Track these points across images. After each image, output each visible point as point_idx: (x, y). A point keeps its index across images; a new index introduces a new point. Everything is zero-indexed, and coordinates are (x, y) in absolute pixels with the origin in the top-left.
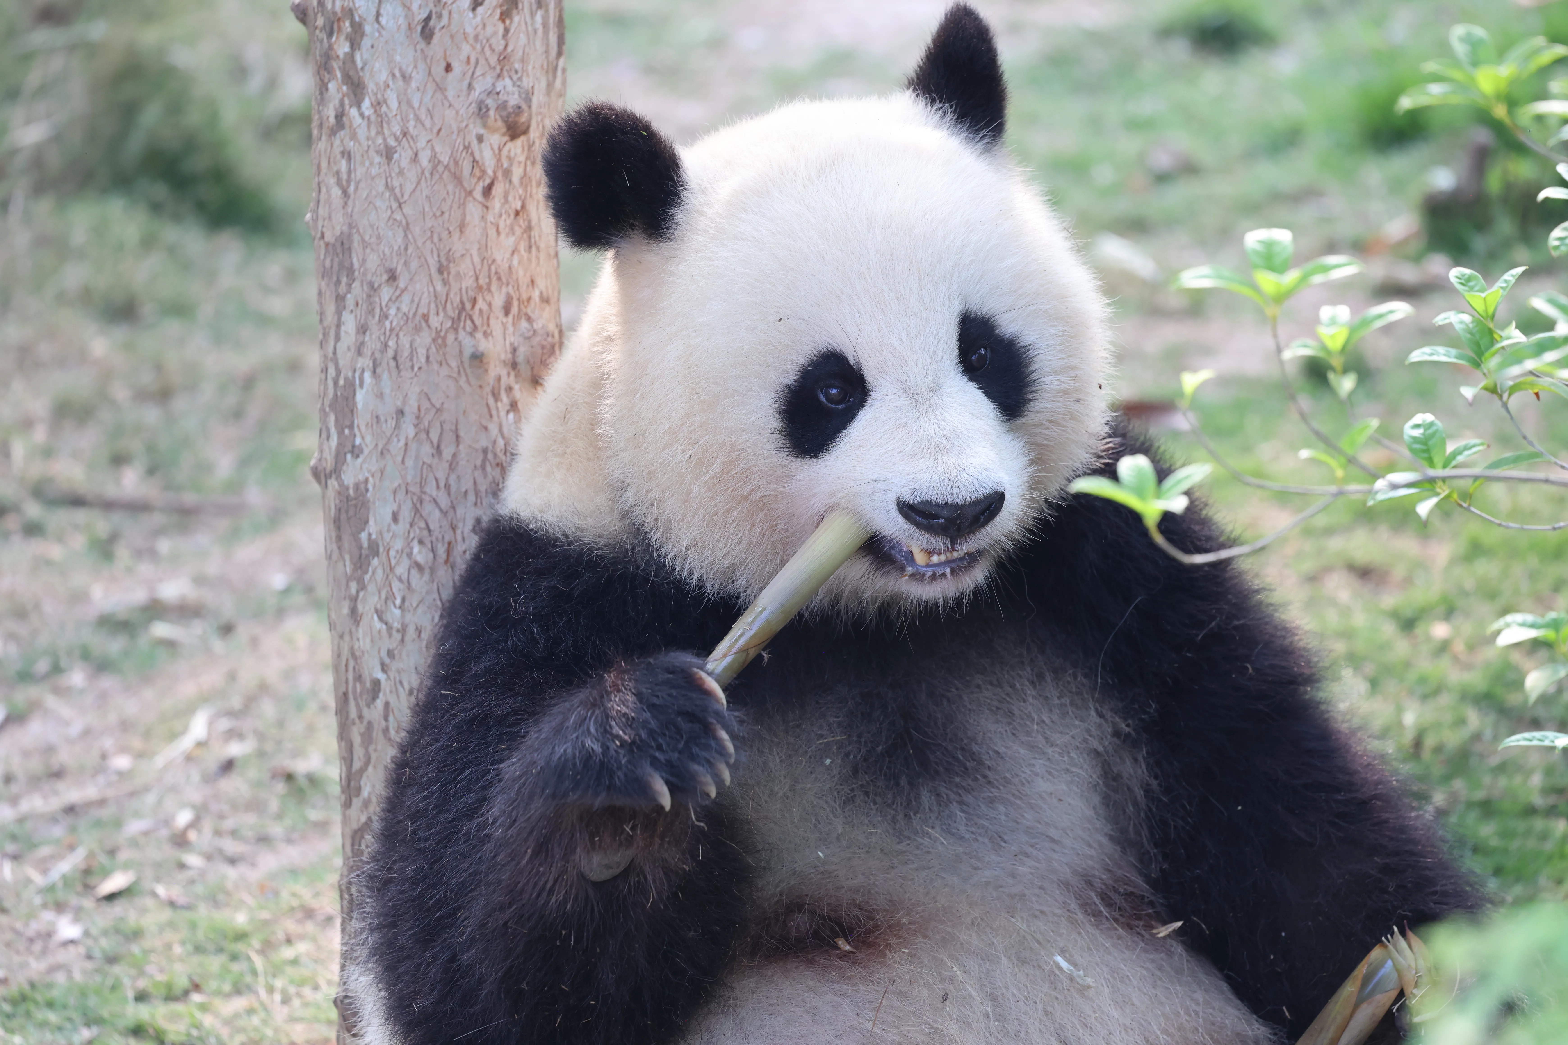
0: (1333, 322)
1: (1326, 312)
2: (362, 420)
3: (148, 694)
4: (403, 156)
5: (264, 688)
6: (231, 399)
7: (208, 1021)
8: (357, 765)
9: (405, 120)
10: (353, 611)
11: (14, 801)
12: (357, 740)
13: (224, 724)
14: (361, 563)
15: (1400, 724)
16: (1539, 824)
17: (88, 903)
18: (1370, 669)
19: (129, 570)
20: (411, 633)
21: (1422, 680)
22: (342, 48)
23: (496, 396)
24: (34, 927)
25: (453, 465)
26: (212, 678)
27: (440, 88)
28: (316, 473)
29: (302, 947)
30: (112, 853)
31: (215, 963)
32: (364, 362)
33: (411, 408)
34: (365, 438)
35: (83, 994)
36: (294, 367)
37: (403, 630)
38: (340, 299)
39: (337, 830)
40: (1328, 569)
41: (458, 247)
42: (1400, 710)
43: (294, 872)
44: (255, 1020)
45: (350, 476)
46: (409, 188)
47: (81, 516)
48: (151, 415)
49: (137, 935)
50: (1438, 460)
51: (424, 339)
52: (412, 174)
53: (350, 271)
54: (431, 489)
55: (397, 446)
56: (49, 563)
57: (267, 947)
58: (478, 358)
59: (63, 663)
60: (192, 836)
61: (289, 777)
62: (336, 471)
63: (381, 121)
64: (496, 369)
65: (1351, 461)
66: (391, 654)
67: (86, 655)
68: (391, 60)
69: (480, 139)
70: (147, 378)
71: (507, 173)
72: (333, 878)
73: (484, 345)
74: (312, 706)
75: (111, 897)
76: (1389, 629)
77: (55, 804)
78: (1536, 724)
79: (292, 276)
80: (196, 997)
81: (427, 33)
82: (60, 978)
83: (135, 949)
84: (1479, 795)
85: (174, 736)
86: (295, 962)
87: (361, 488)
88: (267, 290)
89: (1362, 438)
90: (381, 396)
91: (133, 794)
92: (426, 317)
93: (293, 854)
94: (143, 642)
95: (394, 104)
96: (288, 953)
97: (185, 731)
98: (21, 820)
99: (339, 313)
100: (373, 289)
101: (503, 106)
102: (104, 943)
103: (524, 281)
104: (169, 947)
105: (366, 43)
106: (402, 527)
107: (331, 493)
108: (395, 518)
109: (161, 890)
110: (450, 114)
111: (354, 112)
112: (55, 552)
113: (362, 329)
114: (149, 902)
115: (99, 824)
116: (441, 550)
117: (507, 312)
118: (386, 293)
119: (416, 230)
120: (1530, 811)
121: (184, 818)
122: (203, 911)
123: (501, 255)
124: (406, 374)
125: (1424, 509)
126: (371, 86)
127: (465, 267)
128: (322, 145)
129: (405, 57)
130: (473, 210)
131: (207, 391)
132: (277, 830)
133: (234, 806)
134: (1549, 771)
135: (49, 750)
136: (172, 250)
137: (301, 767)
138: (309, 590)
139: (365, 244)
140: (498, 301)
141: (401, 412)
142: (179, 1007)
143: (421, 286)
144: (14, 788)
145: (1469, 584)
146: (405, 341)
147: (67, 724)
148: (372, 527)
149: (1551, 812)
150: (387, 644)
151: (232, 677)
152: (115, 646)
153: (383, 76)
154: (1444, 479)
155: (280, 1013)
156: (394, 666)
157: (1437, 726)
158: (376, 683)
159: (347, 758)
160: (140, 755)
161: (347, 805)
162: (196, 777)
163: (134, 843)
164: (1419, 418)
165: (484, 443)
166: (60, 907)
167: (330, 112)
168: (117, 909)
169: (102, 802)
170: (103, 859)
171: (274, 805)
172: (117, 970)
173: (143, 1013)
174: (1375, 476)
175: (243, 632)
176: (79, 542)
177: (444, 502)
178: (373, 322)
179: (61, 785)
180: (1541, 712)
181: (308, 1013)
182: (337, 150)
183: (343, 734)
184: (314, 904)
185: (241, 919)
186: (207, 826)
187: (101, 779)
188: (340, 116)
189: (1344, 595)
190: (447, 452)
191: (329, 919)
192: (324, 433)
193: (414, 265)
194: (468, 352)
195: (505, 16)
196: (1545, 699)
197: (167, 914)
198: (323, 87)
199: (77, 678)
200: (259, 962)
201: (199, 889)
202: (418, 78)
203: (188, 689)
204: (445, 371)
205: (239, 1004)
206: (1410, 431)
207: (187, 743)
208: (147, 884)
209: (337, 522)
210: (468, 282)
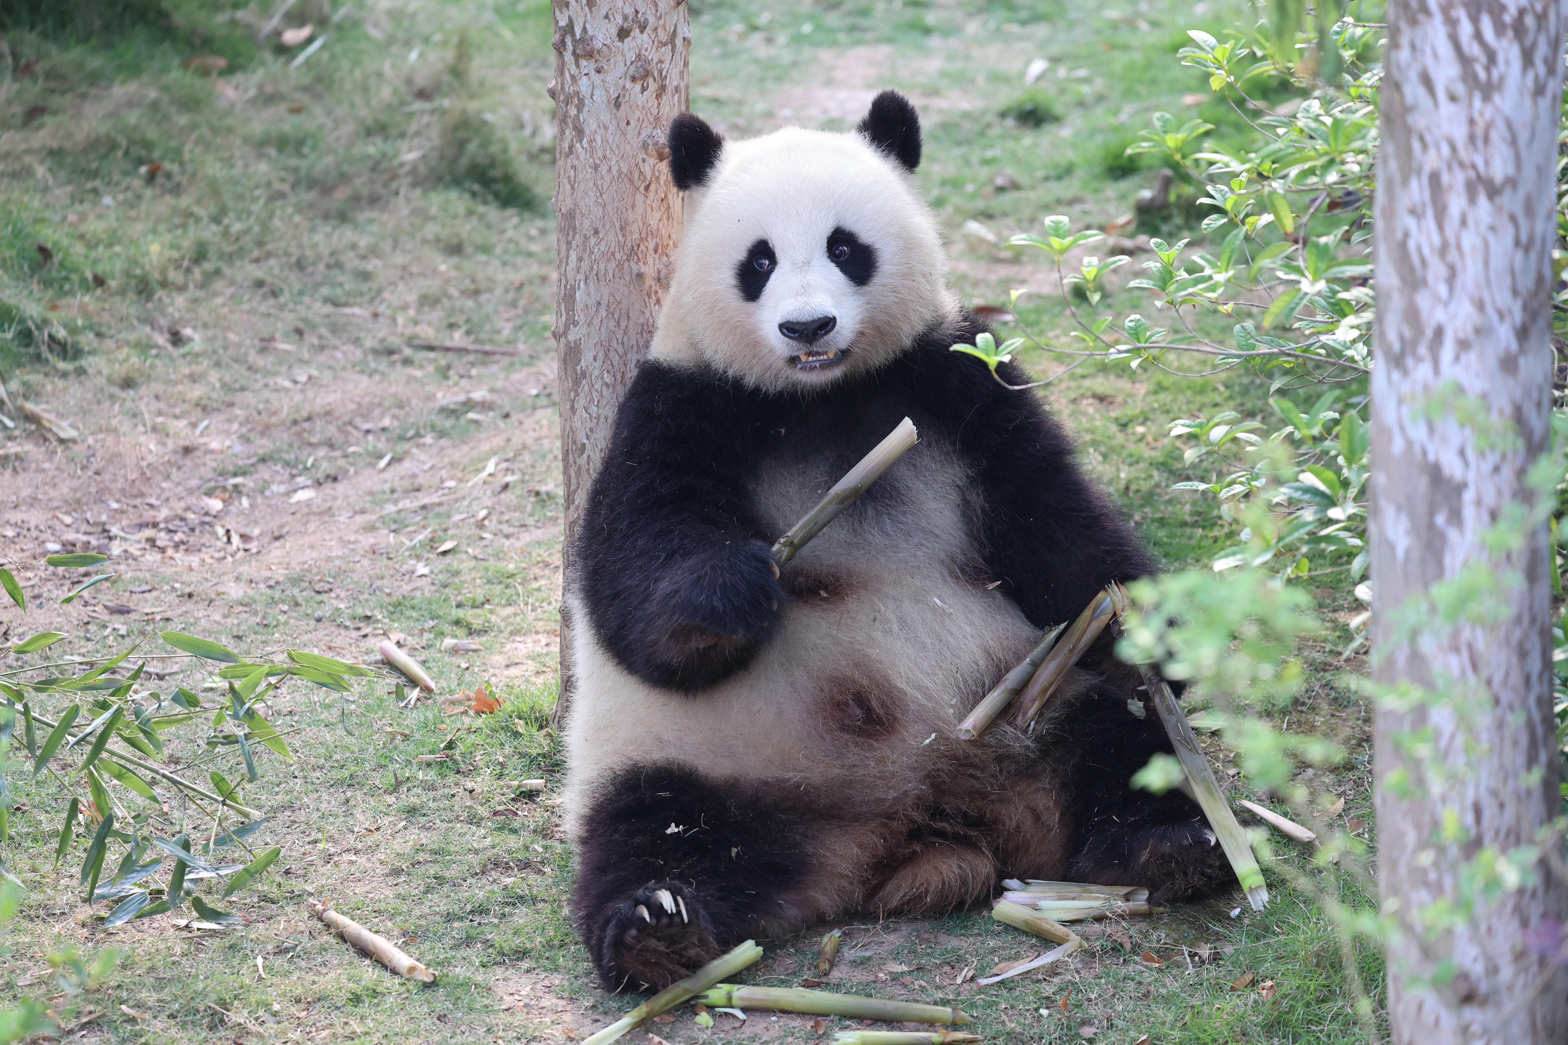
0: (1089, 265)
1: (1086, 260)
2: (579, 306)
3: (465, 448)
4: (603, 169)
5: (525, 447)
6: (511, 295)
7: (494, 618)
8: (573, 488)
9: (605, 150)
10: (572, 407)
11: (396, 502)
12: (573, 475)
13: (504, 465)
14: (577, 382)
15: (1118, 477)
16: (1188, 531)
17: (433, 556)
18: (1103, 449)
19: (456, 384)
20: (602, 419)
21: (1131, 455)
22: (573, 112)
23: (649, 297)
24: (405, 568)
25: (626, 332)
26: (498, 441)
27: (624, 134)
28: (554, 334)
29: (543, 582)
30: (446, 530)
31: (498, 589)
32: (581, 277)
33: (604, 302)
34: (580, 316)
35: (430, 603)
36: (544, 279)
37: (598, 418)
38: (569, 243)
39: (561, 521)
40: (1083, 396)
41: (631, 218)
42: (1118, 470)
43: (539, 543)
44: (518, 619)
45: (572, 337)
46: (606, 186)
47: (432, 355)
48: (469, 303)
49: (457, 573)
50: (1142, 339)
51: (612, 265)
52: (608, 179)
53: (574, 228)
54: (614, 344)
55: (596, 321)
56: (415, 379)
57: (525, 582)
58: (640, 276)
59: (422, 431)
60: (486, 522)
61: (537, 494)
62: (565, 334)
63: (592, 150)
64: (649, 282)
65: (1097, 338)
66: (591, 430)
67: (433, 428)
68: (598, 119)
69: (644, 161)
70: (467, 283)
71: (658, 179)
72: (559, 547)
73: (643, 269)
74: (550, 457)
75: (445, 553)
76: (1114, 428)
77: (417, 504)
78: (1188, 479)
79: (543, 232)
80: (487, 606)
81: (617, 105)
82: (418, 594)
83: (457, 580)
84: (1158, 515)
85: (478, 471)
86: (538, 590)
87: (578, 343)
88: (531, 238)
89: (1103, 326)
90: (589, 294)
91: (456, 501)
92: (613, 254)
93: (538, 534)
94: (462, 421)
95: (599, 141)
96: (535, 585)
97: (484, 468)
98: (399, 512)
99: (568, 251)
100: (586, 238)
101: (656, 143)
102: (440, 576)
103: (665, 236)
104: (474, 579)
105: (586, 109)
106: (598, 364)
107: (562, 345)
108: (595, 359)
109: (470, 551)
110: (628, 147)
111: (578, 145)
112: (418, 373)
113: (580, 259)
114: (464, 556)
115: (438, 515)
116: (619, 376)
117: (656, 252)
118: (593, 241)
119: (609, 208)
120: (1184, 524)
121: (483, 513)
122: (492, 561)
123: (653, 222)
124: (603, 283)
125: (1134, 364)
126: (587, 132)
127: (634, 228)
128: (561, 163)
129: (606, 116)
130: (639, 198)
131: (499, 291)
132: (530, 521)
133: (508, 508)
134: (1194, 503)
135: (414, 476)
136: (482, 217)
137: (543, 489)
138: (549, 395)
139: (582, 215)
140: (651, 246)
141: (599, 303)
142: (479, 611)
143: (611, 237)
144: (395, 495)
145: (1156, 405)
146: (602, 266)
147: (423, 463)
148: (583, 363)
149: (1195, 525)
150: (589, 425)
151: (509, 440)
152: (448, 423)
153: (594, 127)
154: (1145, 348)
155: (531, 616)
156: (593, 436)
157: (1137, 479)
158: (584, 445)
159: (568, 484)
160: (461, 480)
161: (567, 508)
162: (489, 492)
163: (456, 526)
164: (1132, 317)
165: (642, 321)
166: (418, 558)
167: (566, 145)
168: (448, 559)
169: (440, 504)
170: (440, 533)
171: (529, 508)
172: (447, 590)
173: (460, 613)
174: (1109, 346)
175: (514, 418)
176: (431, 369)
177: (621, 351)
178: (586, 256)
179: (419, 495)
180: (1190, 472)
181: (545, 616)
182: (569, 165)
183: (566, 472)
184: (550, 560)
185: (511, 567)
186: (494, 518)
187: (440, 492)
188: (571, 147)
189: (1091, 410)
190: (623, 325)
191: (557, 567)
192: (559, 314)
193: (608, 226)
194: (635, 272)
195: (658, 96)
196: (1193, 466)
197: (473, 563)
198: (563, 132)
199: (428, 440)
200: (520, 589)
201: (490, 550)
202: (612, 128)
203: (485, 447)
204: (622, 282)
205: (510, 610)
206: (1128, 324)
207: (484, 474)
208: (463, 548)
209: (565, 360)
210: (636, 236)
